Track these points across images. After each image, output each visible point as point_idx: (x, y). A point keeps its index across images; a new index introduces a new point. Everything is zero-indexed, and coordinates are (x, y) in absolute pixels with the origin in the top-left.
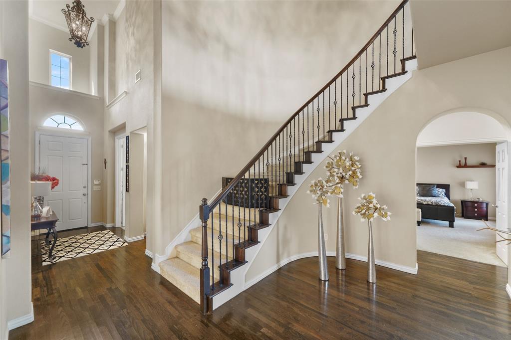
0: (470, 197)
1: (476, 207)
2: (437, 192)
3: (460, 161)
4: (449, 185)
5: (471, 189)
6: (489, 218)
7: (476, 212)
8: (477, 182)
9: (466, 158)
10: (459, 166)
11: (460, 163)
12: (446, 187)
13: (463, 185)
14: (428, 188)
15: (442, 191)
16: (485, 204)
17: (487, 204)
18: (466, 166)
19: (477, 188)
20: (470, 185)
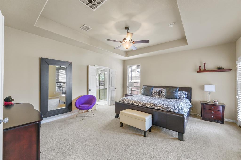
0: (208, 99)
1: (213, 110)
2: (179, 94)
3: (200, 66)
4: (191, 88)
5: (209, 92)
6: (226, 120)
7: (212, 115)
8: (215, 85)
9: (205, 64)
10: (199, 71)
11: (200, 69)
12: (188, 90)
13: (202, 88)
14: (171, 91)
15: (183, 94)
16: (221, 108)
17: (223, 108)
18: (205, 71)
19: (215, 91)
20: (208, 88)
